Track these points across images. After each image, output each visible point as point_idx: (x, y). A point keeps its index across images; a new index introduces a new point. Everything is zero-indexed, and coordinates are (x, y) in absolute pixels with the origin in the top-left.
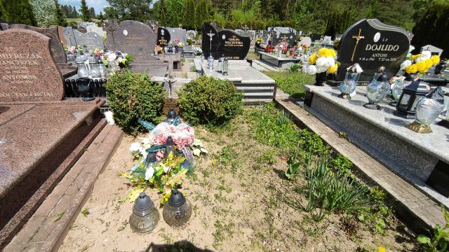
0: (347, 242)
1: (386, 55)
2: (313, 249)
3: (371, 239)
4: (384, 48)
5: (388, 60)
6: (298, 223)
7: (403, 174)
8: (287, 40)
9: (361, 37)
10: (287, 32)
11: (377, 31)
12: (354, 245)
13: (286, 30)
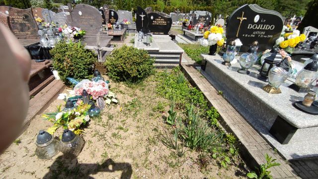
0: (197, 173)
1: (264, 33)
2: (170, 177)
3: (217, 172)
4: (263, 27)
5: (266, 37)
6: (165, 157)
7: (254, 124)
8: (204, 21)
9: (244, 18)
10: (204, 15)
11: (257, 14)
12: (202, 176)
13: (203, 13)
